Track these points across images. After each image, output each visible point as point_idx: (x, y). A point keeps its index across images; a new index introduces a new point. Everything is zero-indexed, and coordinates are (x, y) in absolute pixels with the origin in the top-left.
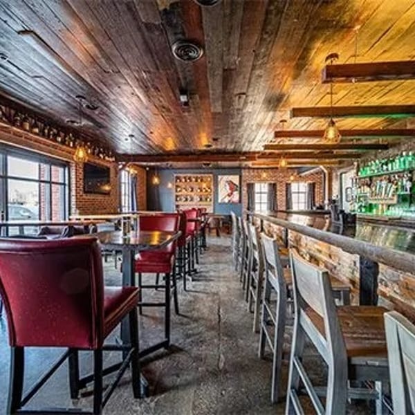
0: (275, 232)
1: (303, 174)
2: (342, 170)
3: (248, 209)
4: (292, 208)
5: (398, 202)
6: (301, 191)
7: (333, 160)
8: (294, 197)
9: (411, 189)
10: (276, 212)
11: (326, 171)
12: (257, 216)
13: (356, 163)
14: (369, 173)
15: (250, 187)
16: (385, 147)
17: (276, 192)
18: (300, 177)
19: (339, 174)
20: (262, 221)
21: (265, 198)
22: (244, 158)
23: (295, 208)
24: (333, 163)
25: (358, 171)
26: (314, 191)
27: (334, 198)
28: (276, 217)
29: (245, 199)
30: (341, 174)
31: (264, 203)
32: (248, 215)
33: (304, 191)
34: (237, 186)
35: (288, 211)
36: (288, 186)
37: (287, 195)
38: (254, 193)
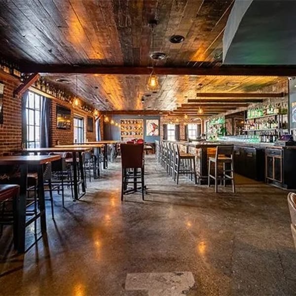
3: (164, 139)
6: (193, 129)
8: (190, 133)
9: (221, 131)
10: (180, 140)
11: (201, 120)
12: (168, 142)
15: (165, 126)
17: (180, 129)
18: (193, 121)
21: (173, 133)
27: (204, 133)
29: (162, 134)
30: (207, 122)
31: (173, 136)
33: (195, 129)
34: (157, 126)
36: (186, 127)
37: (185, 131)
38: (167, 130)
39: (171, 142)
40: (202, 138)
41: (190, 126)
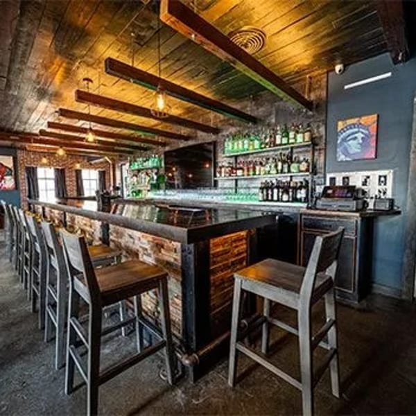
0: (56, 217)
1: (93, 162)
2: (122, 163)
3: (30, 197)
4: (84, 195)
5: (151, 188)
6: (92, 178)
7: (116, 154)
8: (86, 184)
9: (157, 180)
10: (67, 199)
11: (110, 162)
12: (39, 204)
13: (129, 158)
14: (136, 167)
15: (31, 173)
16: (146, 149)
17: (65, 178)
18: (91, 164)
19: (120, 165)
20: (43, 208)
21: (52, 184)
22: (17, 138)
23: (87, 194)
24: (115, 156)
25: (130, 165)
26: (104, 179)
27: (117, 185)
28: (65, 204)
29: (24, 186)
30: (122, 165)
31: (51, 190)
32: (29, 204)
33: (95, 178)
34: (10, 169)
35: (79, 197)
36: (78, 173)
37: (77, 182)
38: (37, 180)
39: (46, 204)
40: (112, 194)
41: (85, 174)
